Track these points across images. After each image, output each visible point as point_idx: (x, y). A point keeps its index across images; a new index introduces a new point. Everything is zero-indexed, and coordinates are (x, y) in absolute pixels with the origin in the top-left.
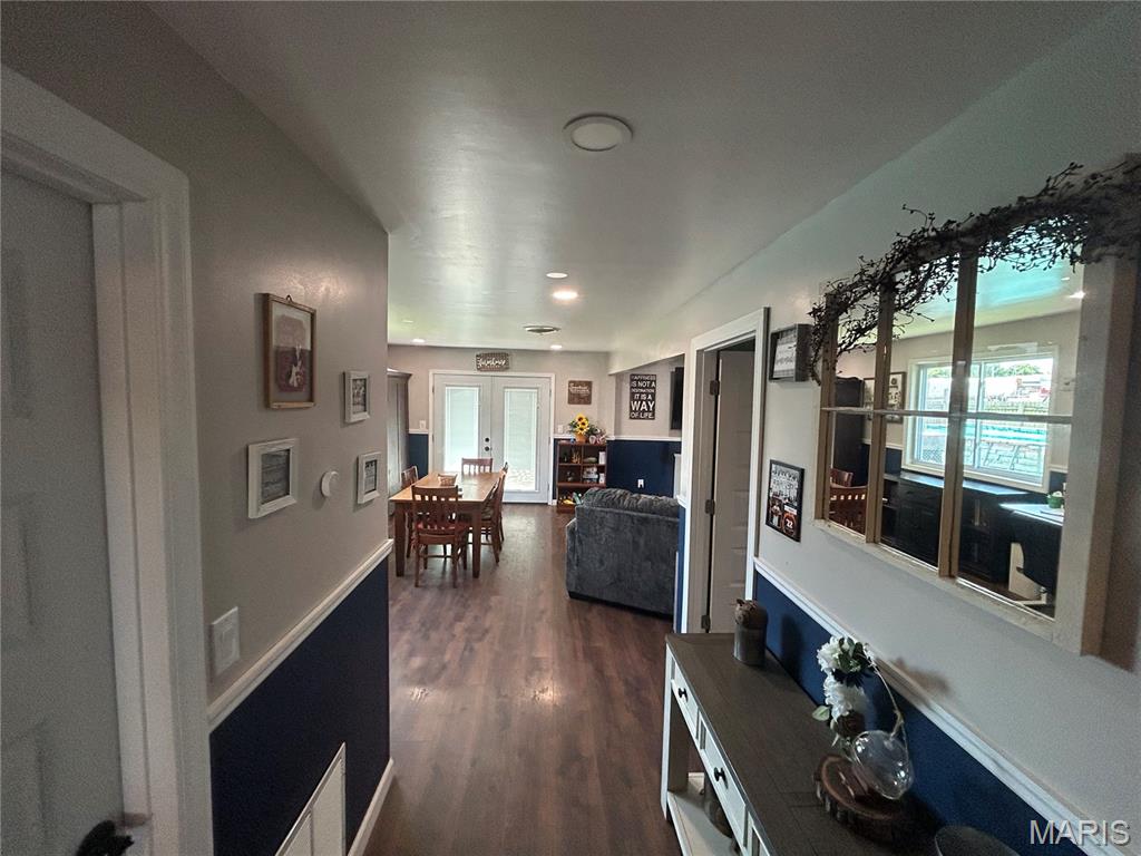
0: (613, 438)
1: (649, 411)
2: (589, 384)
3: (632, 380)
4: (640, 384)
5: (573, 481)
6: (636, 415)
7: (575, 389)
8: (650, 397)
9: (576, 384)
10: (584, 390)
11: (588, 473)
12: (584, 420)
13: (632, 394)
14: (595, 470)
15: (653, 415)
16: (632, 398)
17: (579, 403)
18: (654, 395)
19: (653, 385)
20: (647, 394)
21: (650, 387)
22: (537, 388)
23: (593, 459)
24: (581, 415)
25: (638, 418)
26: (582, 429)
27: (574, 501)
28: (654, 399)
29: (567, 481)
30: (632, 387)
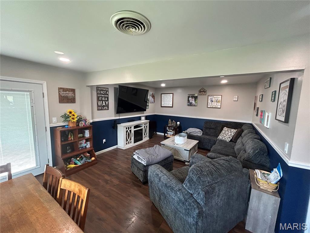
0: (91, 121)
1: (106, 106)
2: (73, 91)
3: (97, 90)
4: (102, 92)
5: (71, 152)
6: (100, 108)
7: (63, 94)
8: (106, 99)
9: (65, 90)
10: (70, 94)
11: (81, 144)
12: (73, 113)
13: (98, 98)
14: (84, 141)
15: (108, 108)
16: (98, 100)
17: (68, 102)
18: (108, 98)
19: (107, 93)
20: (105, 98)
21: (106, 94)
22: (28, 91)
23: (81, 135)
24: (70, 110)
25: (102, 110)
26: (73, 119)
27: (75, 164)
28: (108, 100)
29: (67, 153)
30: (97, 94)
